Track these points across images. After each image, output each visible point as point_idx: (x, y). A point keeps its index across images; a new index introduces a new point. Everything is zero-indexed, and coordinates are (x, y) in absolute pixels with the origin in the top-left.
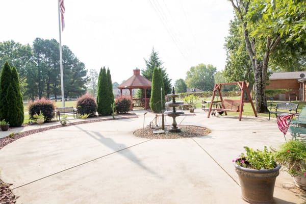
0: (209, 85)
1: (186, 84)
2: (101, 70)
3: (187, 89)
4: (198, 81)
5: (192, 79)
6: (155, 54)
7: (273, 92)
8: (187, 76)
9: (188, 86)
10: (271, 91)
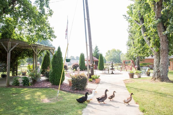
0: (117, 60)
1: (106, 59)
2: (81, 54)
3: (106, 62)
4: (112, 58)
5: (109, 56)
6: (97, 47)
7: (146, 64)
8: (106, 55)
9: (106, 60)
10: (145, 64)
